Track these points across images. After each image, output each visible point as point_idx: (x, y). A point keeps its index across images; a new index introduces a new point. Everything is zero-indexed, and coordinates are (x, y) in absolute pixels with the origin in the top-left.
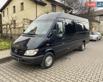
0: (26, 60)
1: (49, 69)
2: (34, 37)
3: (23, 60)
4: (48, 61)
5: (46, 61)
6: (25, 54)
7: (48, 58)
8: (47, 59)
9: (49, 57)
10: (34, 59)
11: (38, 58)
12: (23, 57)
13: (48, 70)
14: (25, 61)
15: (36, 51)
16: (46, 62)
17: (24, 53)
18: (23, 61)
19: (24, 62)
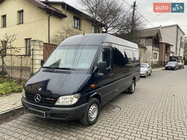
0: (58, 114)
1: (95, 125)
2: (69, 73)
3: (53, 113)
4: (93, 113)
5: (90, 113)
6: (57, 104)
7: (92, 108)
8: (90, 109)
9: (93, 106)
10: (73, 110)
11: (80, 109)
12: (53, 108)
13: (92, 128)
14: (56, 115)
15: (77, 98)
16: (89, 115)
17: (55, 102)
18: (53, 115)
19: (54, 117)
